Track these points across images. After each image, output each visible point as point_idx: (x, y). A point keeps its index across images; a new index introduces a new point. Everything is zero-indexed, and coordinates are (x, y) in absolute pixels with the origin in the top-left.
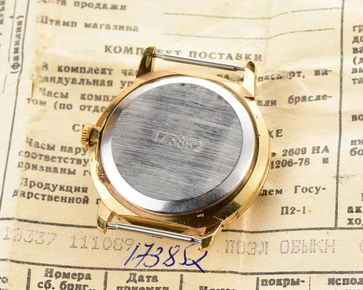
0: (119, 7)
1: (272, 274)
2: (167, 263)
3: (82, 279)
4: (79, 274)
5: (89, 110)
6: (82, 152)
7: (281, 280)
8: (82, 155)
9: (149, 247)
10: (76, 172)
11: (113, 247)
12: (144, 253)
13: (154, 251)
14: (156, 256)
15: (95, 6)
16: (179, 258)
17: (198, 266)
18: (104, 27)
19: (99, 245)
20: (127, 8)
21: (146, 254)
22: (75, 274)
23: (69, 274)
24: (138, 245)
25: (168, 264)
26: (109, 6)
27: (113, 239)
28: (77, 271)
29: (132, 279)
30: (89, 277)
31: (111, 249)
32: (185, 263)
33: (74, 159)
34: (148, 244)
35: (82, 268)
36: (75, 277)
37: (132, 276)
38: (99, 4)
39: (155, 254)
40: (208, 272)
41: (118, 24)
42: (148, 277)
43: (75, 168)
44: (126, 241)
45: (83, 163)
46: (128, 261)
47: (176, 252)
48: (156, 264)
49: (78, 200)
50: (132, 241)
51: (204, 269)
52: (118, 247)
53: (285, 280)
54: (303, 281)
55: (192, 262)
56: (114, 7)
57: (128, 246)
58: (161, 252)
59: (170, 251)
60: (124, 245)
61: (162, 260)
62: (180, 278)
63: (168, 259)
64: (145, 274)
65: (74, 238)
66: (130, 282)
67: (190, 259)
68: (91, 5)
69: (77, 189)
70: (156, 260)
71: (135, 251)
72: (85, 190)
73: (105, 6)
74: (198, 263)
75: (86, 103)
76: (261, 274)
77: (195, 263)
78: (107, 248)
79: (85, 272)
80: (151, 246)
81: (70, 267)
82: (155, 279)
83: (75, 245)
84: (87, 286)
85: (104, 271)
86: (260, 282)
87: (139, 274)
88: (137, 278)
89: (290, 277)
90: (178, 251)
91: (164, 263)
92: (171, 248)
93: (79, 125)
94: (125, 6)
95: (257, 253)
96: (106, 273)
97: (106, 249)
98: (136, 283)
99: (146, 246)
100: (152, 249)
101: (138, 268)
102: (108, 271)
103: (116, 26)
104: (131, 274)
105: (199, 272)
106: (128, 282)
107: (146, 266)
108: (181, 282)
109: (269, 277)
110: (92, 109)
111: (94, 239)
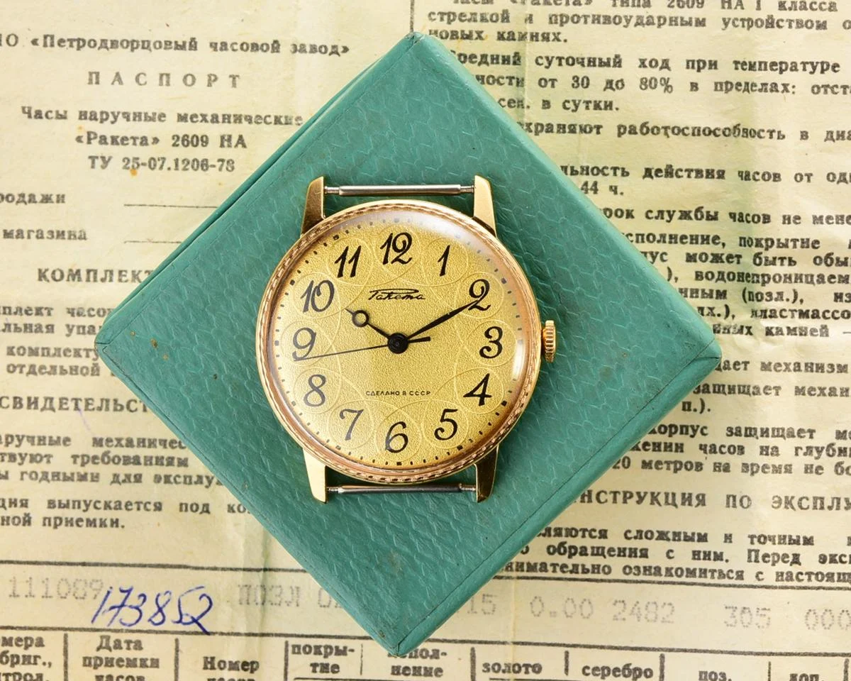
0: (54, 198)
1: (307, 636)
2: (154, 620)
3: (30, 646)
4: (26, 638)
5: (21, 372)
6: (16, 442)
7: (320, 646)
8: (17, 446)
9: (126, 594)
10: (10, 475)
11: (72, 593)
12: (119, 603)
13: (133, 600)
14: (137, 608)
15: (17, 198)
16: (171, 613)
17: (200, 625)
18: (33, 235)
19: (52, 591)
20: (66, 199)
21: (123, 605)
22: (19, 639)
23: (11, 639)
24: (109, 590)
25: (156, 622)
26: (38, 198)
27: (71, 581)
28: (23, 634)
29: (104, 645)
30: (40, 643)
31: (70, 597)
32: (180, 621)
33: (5, 454)
34: (125, 589)
35: (30, 629)
36: (20, 643)
37: (104, 640)
38: (22, 195)
39: (135, 604)
40: (214, 633)
41: (55, 227)
42: (128, 642)
43: (7, 469)
44: (91, 584)
45: (19, 460)
46: (96, 615)
47: (167, 603)
48: (137, 621)
49: (15, 521)
50: (99, 583)
51: (208, 630)
52: (80, 594)
53: (327, 647)
54: (352, 651)
55: (190, 620)
56: (46, 199)
57: (95, 592)
58: (144, 600)
59: (157, 600)
60: (88, 590)
61: (146, 616)
62: (174, 645)
63: (156, 614)
64: (123, 637)
65: (14, 581)
66: (101, 650)
67: (187, 615)
68: (10, 198)
69: (13, 503)
70: (138, 614)
71: (105, 600)
72: (24, 504)
73: (32, 199)
74: (200, 621)
75: (16, 360)
76: (292, 636)
77: (195, 621)
78: (63, 595)
79: (35, 635)
80: (129, 592)
81: (12, 628)
82: (138, 645)
83: (17, 593)
84: (39, 657)
85: (62, 633)
86: (290, 649)
87: (114, 636)
88: (112, 644)
89: (333, 643)
90: (169, 600)
91: (150, 620)
92: (158, 595)
93: (7, 398)
94: (63, 196)
95: (284, 605)
96: (66, 636)
97: (62, 597)
98: (110, 650)
99: (122, 591)
100: (130, 596)
101: (112, 627)
102: (68, 632)
103: (51, 232)
104: (102, 637)
105: (201, 634)
106: (98, 649)
107: (124, 624)
108: (177, 650)
109: (303, 642)
110: (26, 370)
111: (43, 582)
